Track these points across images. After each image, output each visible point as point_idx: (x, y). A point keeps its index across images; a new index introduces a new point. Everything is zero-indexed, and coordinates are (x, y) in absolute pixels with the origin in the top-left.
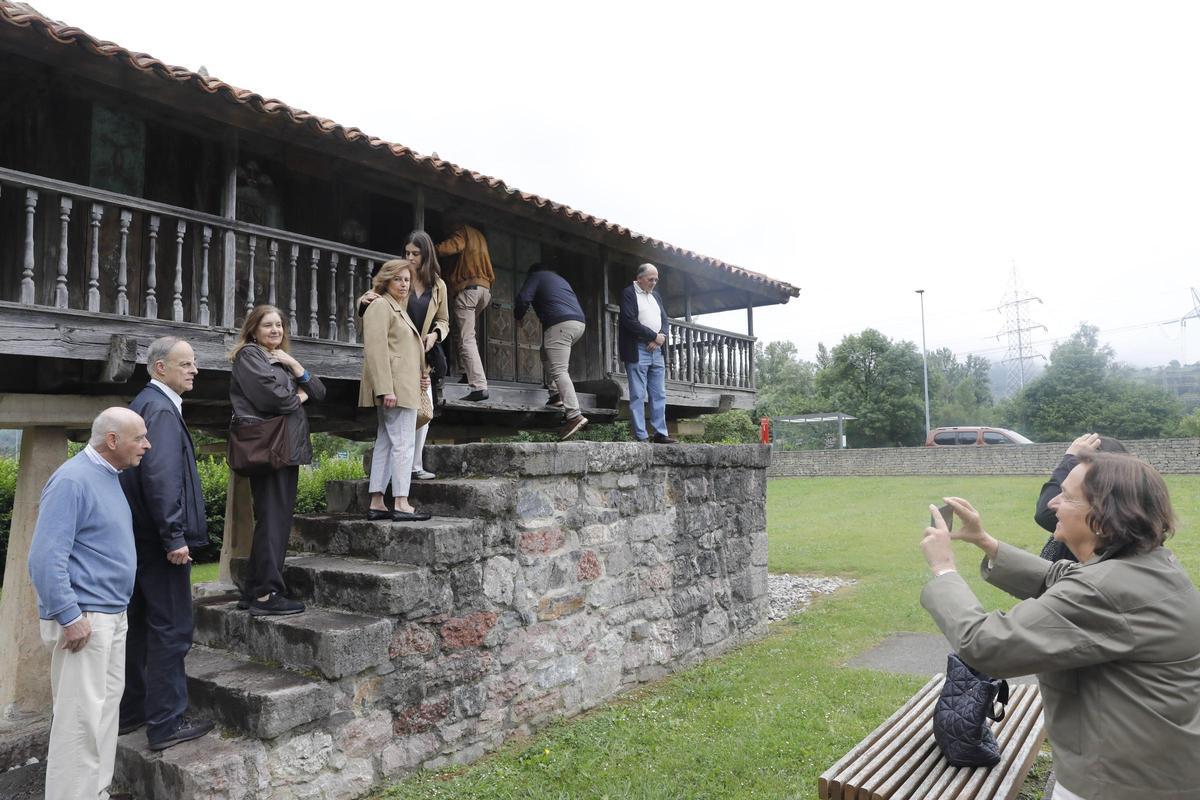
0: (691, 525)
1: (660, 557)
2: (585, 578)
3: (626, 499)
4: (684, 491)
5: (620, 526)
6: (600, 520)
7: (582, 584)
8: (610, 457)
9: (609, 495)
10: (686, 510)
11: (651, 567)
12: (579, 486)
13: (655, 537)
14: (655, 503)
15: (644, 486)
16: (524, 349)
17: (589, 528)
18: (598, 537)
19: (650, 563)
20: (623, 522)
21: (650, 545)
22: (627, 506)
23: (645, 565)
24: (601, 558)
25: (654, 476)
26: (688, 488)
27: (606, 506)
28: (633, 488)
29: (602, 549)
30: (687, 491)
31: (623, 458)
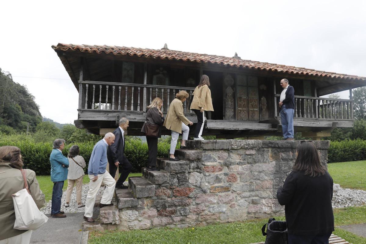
0: (283, 168)
1: (266, 178)
2: (230, 181)
3: (250, 158)
4: (279, 156)
5: (247, 166)
6: (238, 164)
7: (228, 183)
8: (241, 144)
9: (242, 156)
10: (280, 163)
11: (262, 181)
12: (229, 153)
13: (264, 171)
14: (264, 160)
15: (259, 154)
16: (251, 110)
17: (232, 166)
18: (236, 169)
19: (261, 179)
20: (249, 165)
21: (262, 173)
22: (250, 160)
23: (259, 180)
24: (238, 176)
25: (264, 151)
26: (281, 155)
27: (241, 160)
28: (254, 155)
29: (238, 173)
30: (281, 156)
31: (247, 145)
